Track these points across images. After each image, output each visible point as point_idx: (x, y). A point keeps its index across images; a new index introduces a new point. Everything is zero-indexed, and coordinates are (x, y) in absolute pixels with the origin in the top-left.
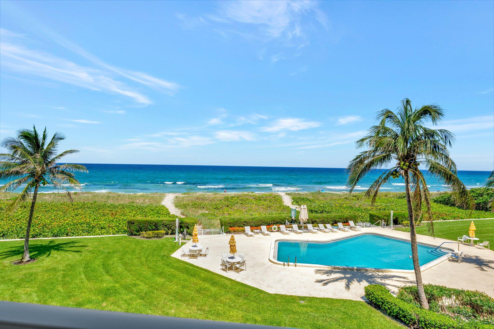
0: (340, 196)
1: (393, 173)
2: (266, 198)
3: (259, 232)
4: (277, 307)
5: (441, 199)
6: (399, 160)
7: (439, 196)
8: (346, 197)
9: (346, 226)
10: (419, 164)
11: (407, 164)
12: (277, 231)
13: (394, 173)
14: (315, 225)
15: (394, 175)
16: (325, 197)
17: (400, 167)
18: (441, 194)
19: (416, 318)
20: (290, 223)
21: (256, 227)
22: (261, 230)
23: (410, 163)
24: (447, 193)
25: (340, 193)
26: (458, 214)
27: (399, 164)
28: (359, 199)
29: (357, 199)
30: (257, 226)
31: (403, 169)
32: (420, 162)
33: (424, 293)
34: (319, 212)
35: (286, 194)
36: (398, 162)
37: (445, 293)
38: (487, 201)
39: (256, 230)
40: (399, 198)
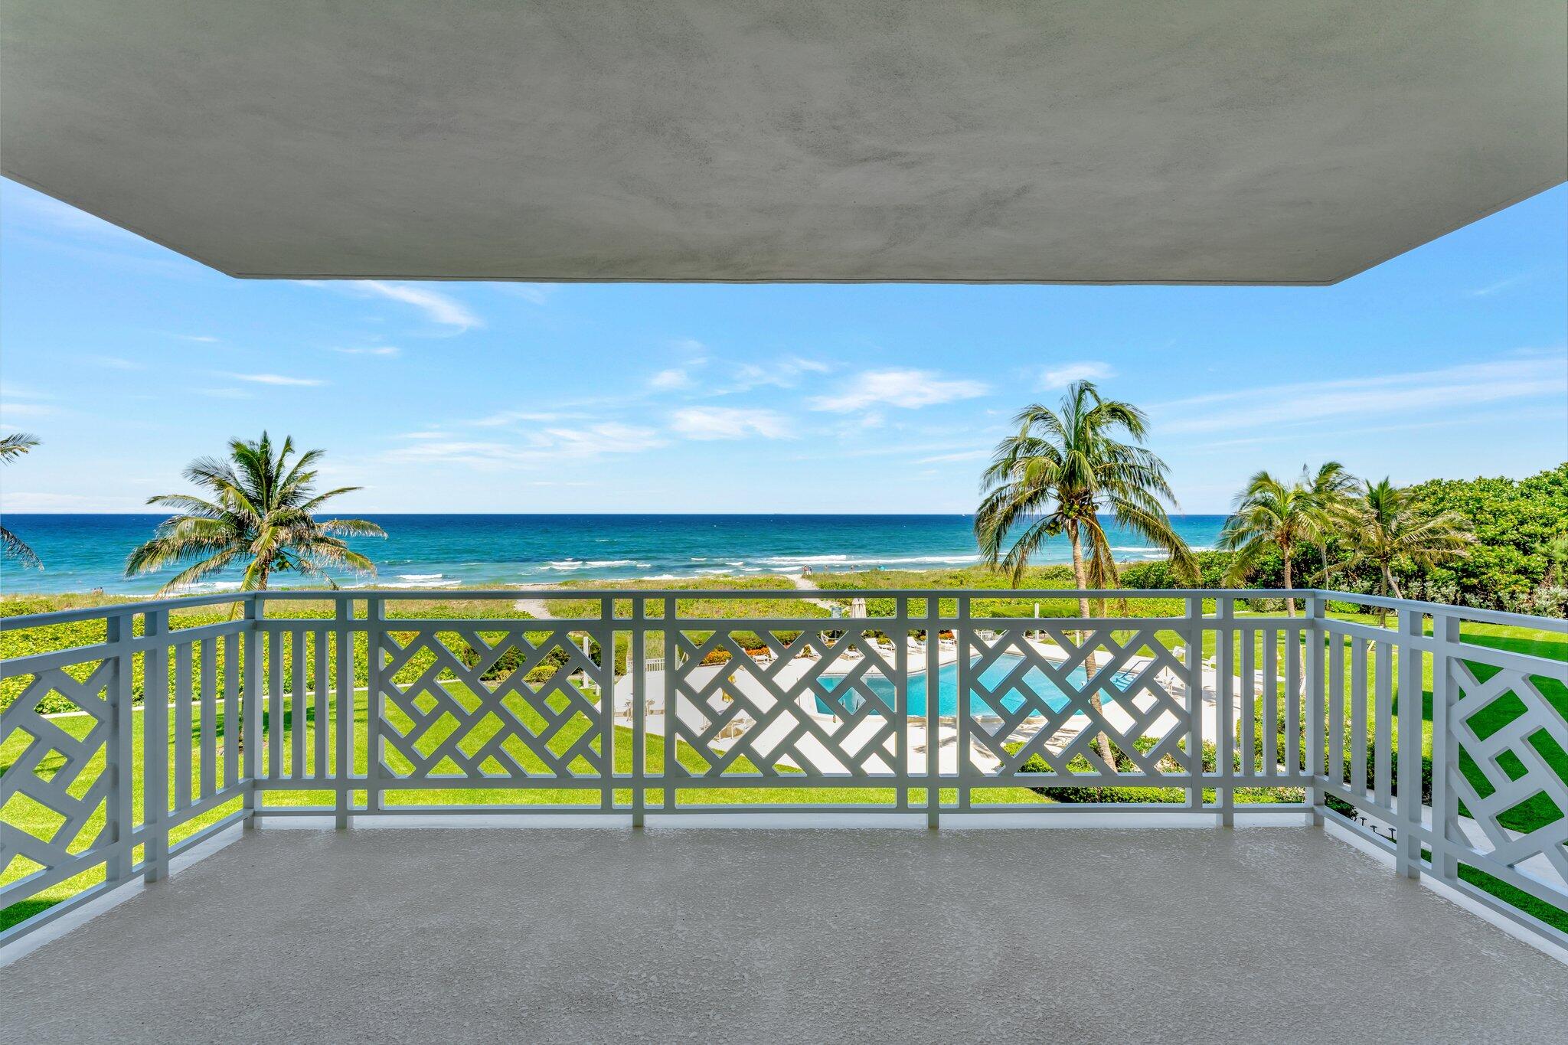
0: (922, 578)
1: (1049, 525)
2: (760, 586)
3: (766, 660)
4: (839, 796)
5: (1132, 578)
6: (1062, 500)
7: (1126, 571)
8: (935, 578)
9: (946, 638)
10: (1097, 507)
11: (1077, 507)
12: (802, 656)
13: (1051, 525)
14: (882, 640)
15: (1051, 528)
16: (890, 581)
17: (1062, 513)
18: (1130, 566)
19: (1096, 792)
20: (830, 637)
21: (757, 648)
22: (770, 657)
23: (1081, 506)
24: (1142, 565)
25: (921, 572)
26: (1164, 606)
27: (1061, 507)
28: (964, 582)
29: (959, 583)
30: (760, 648)
31: (1069, 518)
32: (1099, 503)
33: (1109, 749)
34: (884, 613)
35: (803, 577)
36: (1058, 503)
37: (1145, 747)
38: (1218, 578)
39: (758, 655)
40: (1045, 579)
